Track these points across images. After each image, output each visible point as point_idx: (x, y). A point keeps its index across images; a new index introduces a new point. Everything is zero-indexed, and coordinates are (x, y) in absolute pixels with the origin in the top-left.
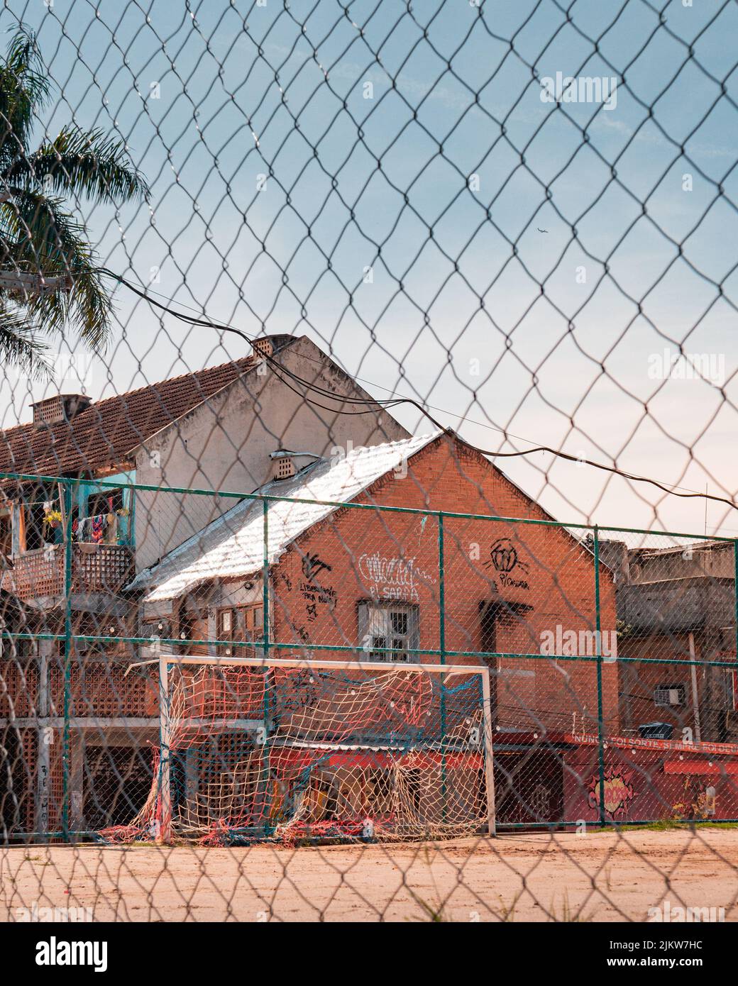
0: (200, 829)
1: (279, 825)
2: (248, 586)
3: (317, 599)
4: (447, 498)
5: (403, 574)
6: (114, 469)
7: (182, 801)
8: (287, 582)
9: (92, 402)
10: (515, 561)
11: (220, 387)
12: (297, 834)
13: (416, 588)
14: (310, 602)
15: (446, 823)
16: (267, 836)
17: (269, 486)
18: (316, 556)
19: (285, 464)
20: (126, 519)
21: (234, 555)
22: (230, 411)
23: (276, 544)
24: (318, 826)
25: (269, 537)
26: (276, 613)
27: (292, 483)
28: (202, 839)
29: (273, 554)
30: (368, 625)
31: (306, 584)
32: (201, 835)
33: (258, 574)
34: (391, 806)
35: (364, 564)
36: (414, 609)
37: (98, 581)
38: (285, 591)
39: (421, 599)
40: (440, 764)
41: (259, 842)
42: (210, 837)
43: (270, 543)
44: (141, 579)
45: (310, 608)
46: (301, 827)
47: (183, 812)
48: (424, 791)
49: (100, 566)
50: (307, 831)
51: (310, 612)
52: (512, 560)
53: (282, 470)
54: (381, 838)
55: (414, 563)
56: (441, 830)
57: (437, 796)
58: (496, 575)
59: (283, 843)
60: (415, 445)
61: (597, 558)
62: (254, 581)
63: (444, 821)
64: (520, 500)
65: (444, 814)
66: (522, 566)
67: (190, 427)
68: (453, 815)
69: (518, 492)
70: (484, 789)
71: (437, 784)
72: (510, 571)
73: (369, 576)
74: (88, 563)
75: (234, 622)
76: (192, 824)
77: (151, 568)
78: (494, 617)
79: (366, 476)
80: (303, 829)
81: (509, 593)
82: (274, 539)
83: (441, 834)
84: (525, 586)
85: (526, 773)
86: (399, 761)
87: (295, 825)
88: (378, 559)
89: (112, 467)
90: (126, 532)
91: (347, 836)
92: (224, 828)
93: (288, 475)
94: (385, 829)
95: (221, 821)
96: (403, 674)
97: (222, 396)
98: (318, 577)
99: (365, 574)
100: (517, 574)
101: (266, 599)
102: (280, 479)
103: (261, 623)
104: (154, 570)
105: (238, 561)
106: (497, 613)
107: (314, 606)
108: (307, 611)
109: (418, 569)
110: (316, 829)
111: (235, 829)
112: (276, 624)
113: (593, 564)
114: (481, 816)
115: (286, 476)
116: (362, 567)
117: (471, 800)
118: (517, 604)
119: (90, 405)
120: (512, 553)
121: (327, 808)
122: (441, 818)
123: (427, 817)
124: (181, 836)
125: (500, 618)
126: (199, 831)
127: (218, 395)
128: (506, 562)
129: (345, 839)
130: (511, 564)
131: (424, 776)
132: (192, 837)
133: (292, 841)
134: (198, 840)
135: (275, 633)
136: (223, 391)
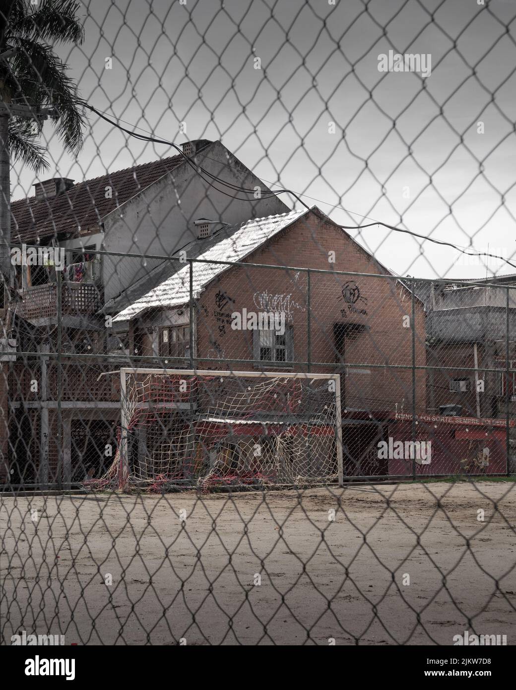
0: (148, 481)
1: (200, 478)
2: (180, 312)
3: (225, 322)
4: (313, 254)
5: (283, 305)
6: (90, 232)
7: (136, 463)
8: (206, 310)
9: (75, 183)
10: (358, 297)
11: (160, 176)
12: (212, 484)
13: (292, 314)
14: (220, 324)
15: (310, 477)
16: (192, 485)
17: (194, 244)
18: (226, 293)
19: (204, 229)
20: (97, 266)
21: (170, 292)
22: (168, 192)
23: (198, 285)
24: (226, 479)
25: (194, 279)
26: (198, 331)
27: (210, 242)
28: (150, 488)
29: (196, 291)
30: (259, 339)
31: (219, 311)
32: (149, 485)
33: (187, 305)
34: (274, 466)
35: (257, 298)
36: (290, 329)
37: (80, 307)
38: (204, 317)
39: (295, 322)
40: (306, 439)
41: (187, 489)
42: (155, 487)
43: (194, 283)
44: (109, 306)
45: (221, 328)
46: (214, 479)
47: (137, 470)
48: (296, 456)
49: (81, 297)
50: (218, 482)
51: (221, 330)
52: (357, 295)
53: (202, 233)
54: (268, 486)
55: (290, 298)
56: (307, 481)
57: (304, 459)
58: (345, 306)
59: (203, 490)
60: (292, 217)
61: (413, 294)
62: (183, 309)
63: (309, 476)
64: (362, 255)
65: (309, 471)
66: (363, 300)
67: (140, 203)
68: (315, 472)
69: (360, 249)
70: (335, 455)
71: (305, 452)
72: (354, 303)
73: (260, 307)
74: (73, 295)
75: (170, 337)
76: (143, 477)
77: (114, 298)
78: (344, 334)
79: (259, 239)
80: (216, 481)
81: (354, 318)
82: (197, 281)
83: (307, 484)
84: (365, 313)
85: (364, 443)
86: (280, 436)
87: (211, 478)
88: (266, 295)
89: (89, 230)
90: (98, 274)
91: (245, 485)
92: (164, 480)
93: (207, 236)
94: (270, 481)
95: (161, 475)
96: (283, 379)
97: (162, 182)
98: (226, 307)
99: (258, 305)
100: (359, 305)
101: (191, 321)
102: (201, 239)
103: (188, 337)
104: (117, 299)
105: (173, 296)
106: (346, 331)
107: (223, 327)
108: (218, 330)
109: (293, 302)
110: (225, 481)
111: (172, 481)
112: (198, 338)
113: (410, 298)
114: (334, 472)
115: (205, 236)
116: (256, 300)
117: (327, 462)
118: (359, 325)
119: (74, 185)
120: (356, 291)
121: (232, 467)
122: (307, 474)
123: (298, 473)
124: (135, 485)
125: (348, 334)
126: (147, 482)
127: (159, 182)
128: (352, 297)
129: (243, 487)
130: (355, 298)
131: (296, 446)
132: (143, 486)
133: (208, 489)
134: (146, 488)
135: (198, 345)
136: (162, 179)
